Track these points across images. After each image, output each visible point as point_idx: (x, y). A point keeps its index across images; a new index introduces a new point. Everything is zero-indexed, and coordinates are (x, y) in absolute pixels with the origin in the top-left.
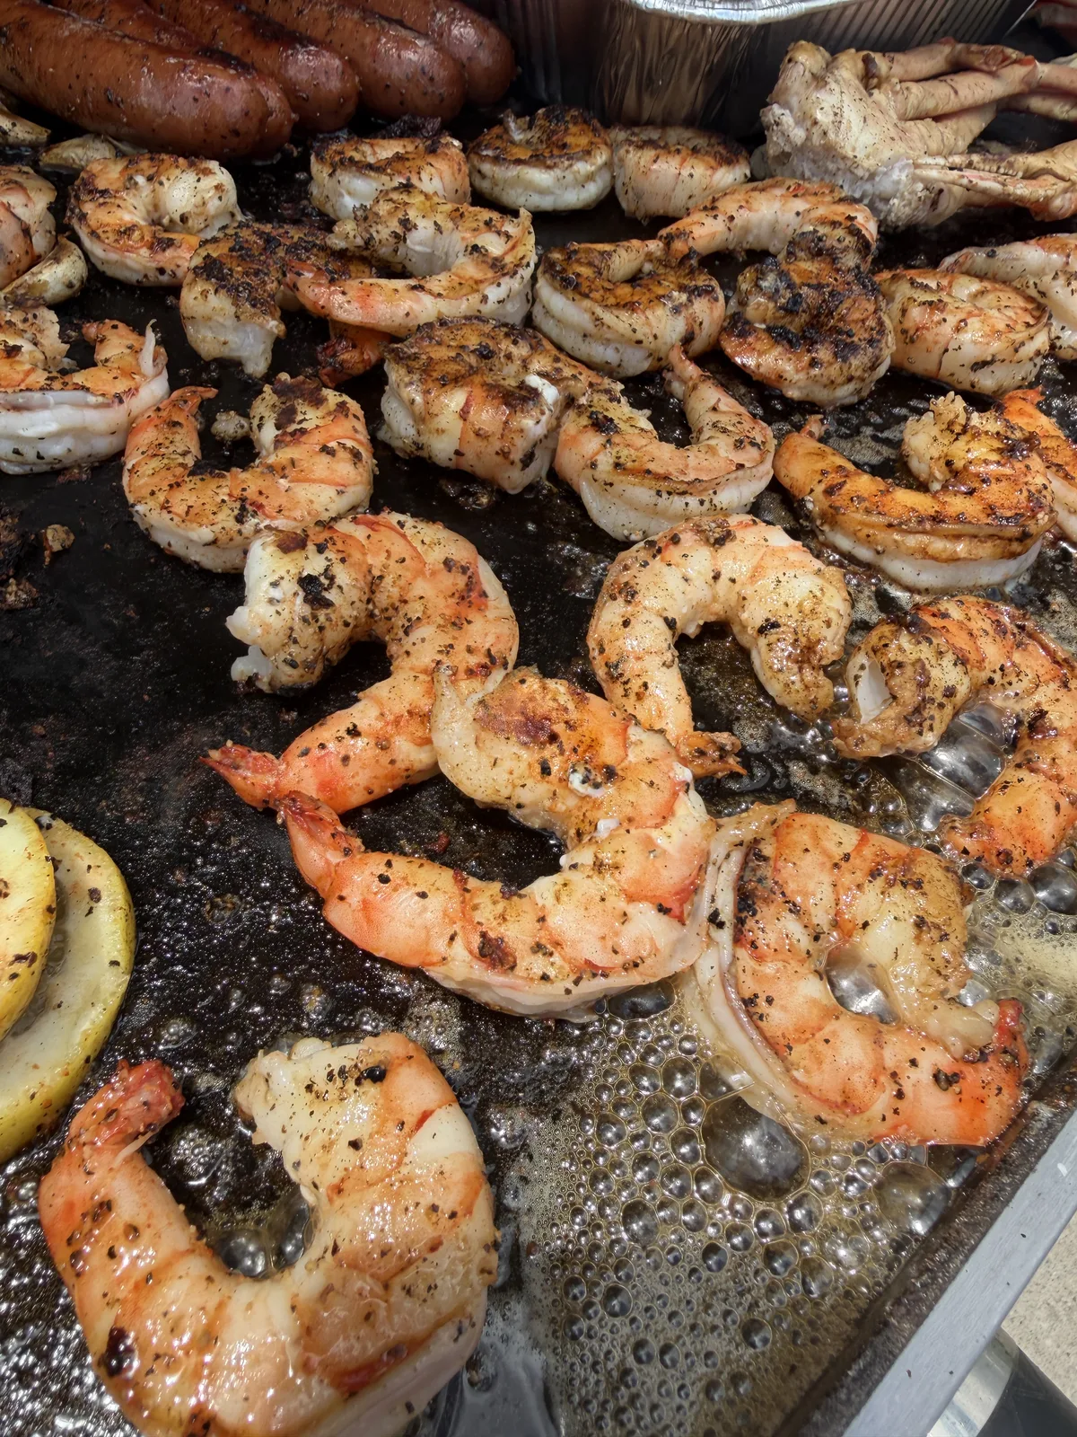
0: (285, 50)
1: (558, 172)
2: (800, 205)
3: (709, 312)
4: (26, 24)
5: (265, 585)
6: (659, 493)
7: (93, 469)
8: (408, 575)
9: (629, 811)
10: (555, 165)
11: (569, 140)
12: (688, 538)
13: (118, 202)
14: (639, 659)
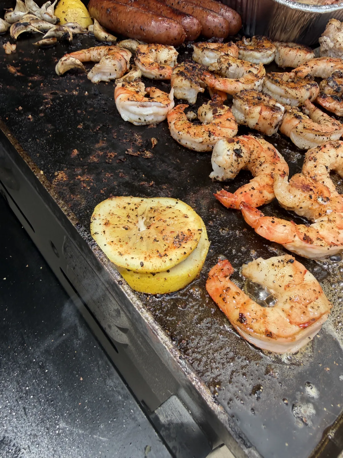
0: (183, 17)
1: (262, 53)
2: (332, 64)
3: (315, 91)
4: (116, 8)
5: (226, 151)
6: (316, 135)
7: (157, 125)
8: (260, 151)
9: (334, 208)
10: (262, 51)
11: (264, 44)
12: (328, 146)
13: (148, 56)
14: (320, 176)
